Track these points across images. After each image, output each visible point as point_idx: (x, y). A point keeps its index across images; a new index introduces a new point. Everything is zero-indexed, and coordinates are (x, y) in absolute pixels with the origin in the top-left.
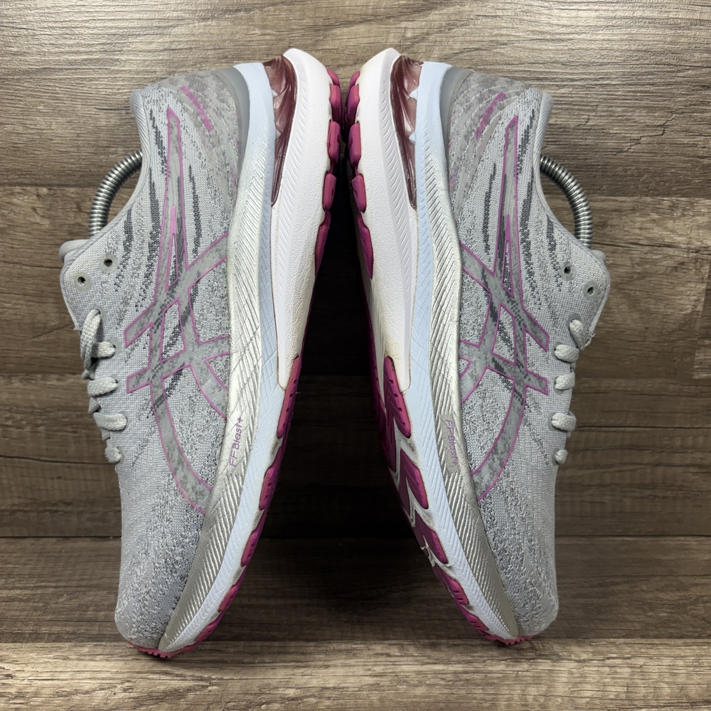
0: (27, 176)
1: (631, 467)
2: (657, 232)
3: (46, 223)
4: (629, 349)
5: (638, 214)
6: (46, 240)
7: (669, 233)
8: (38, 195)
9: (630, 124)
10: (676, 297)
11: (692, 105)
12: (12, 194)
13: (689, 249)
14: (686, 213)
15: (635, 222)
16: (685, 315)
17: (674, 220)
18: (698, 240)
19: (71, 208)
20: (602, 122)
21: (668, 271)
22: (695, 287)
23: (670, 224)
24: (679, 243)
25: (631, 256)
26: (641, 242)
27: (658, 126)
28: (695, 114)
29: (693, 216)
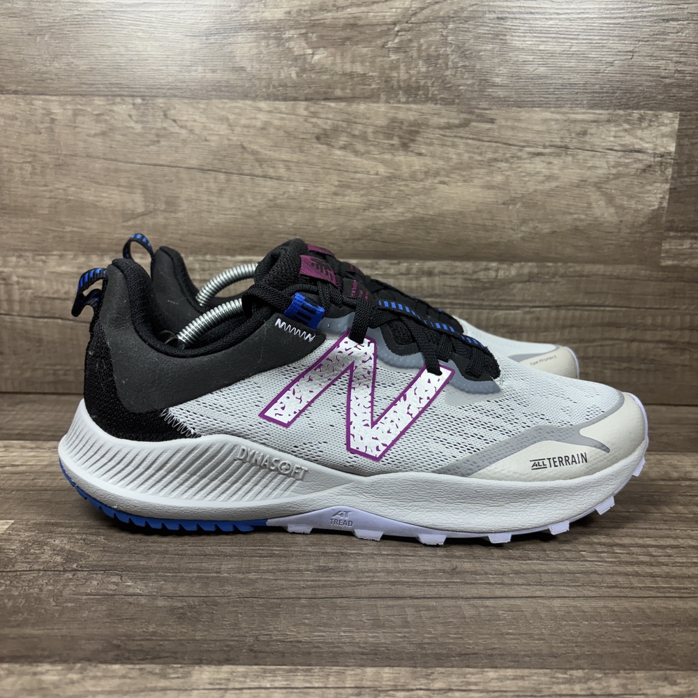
0: (126, 89)
1: (610, 342)
2: (628, 140)
3: (138, 128)
4: (606, 239)
5: (612, 125)
6: (138, 141)
7: (638, 141)
8: (134, 104)
9: (605, 50)
10: (646, 195)
11: (654, 35)
12: (114, 104)
13: (655, 154)
14: (652, 124)
15: (610, 131)
16: (653, 210)
17: (643, 129)
18: (662, 147)
19: (159, 115)
20: (584, 48)
21: (638, 173)
22: (661, 187)
23: (639, 133)
24: (647, 149)
25: (606, 160)
26: (615, 148)
27: (628, 52)
28: (657, 42)
29: (658, 126)
